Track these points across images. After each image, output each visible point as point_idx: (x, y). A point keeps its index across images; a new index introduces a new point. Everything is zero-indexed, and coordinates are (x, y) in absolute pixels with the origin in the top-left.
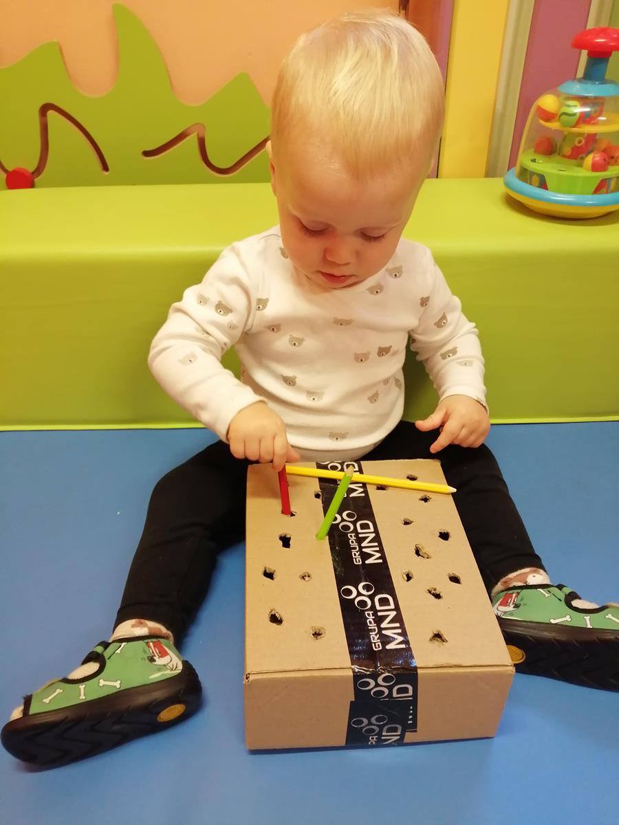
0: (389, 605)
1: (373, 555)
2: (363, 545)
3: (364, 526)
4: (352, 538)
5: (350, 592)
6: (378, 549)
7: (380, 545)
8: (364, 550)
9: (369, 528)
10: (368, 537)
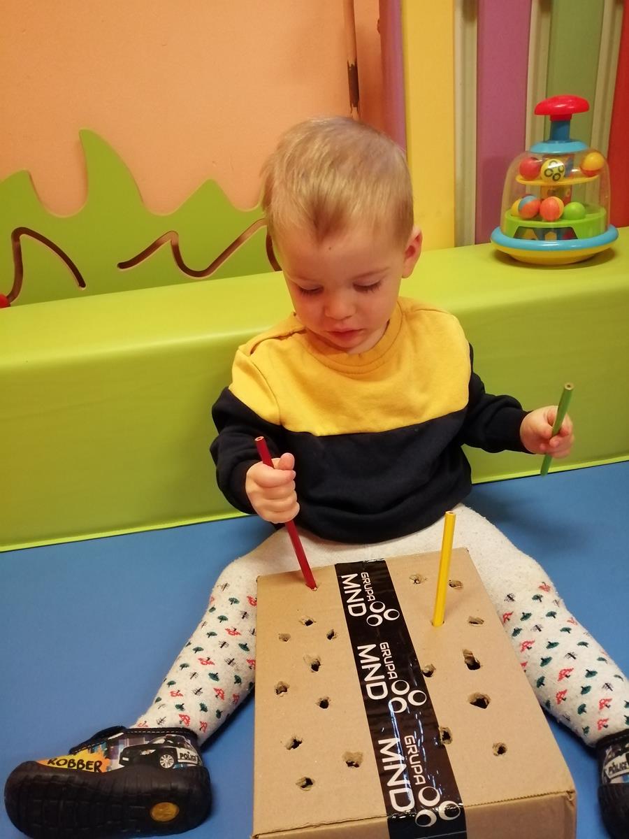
0: (352, 608)
1: (367, 654)
2: (379, 665)
3: (377, 690)
4: (392, 672)
5: (390, 615)
6: (362, 662)
7: (359, 665)
8: (378, 659)
9: (372, 688)
10: (374, 675)
